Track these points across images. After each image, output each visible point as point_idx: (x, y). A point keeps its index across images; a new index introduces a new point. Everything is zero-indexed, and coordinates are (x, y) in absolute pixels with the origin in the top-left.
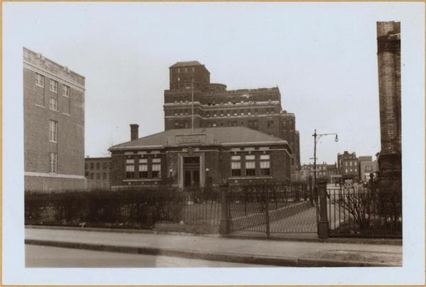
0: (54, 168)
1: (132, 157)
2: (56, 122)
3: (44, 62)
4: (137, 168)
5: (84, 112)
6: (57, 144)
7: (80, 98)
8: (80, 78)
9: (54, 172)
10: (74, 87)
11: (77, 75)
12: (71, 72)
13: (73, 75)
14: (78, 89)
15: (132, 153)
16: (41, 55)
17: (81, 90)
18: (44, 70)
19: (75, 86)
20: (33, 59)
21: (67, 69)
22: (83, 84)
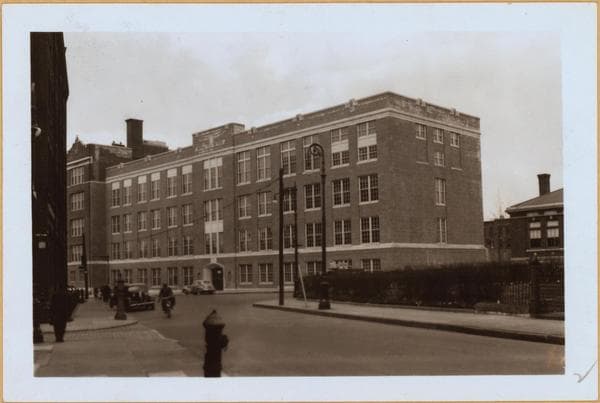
0: (444, 236)
1: (537, 220)
2: (443, 180)
3: (424, 109)
4: (544, 233)
5: (480, 163)
6: (446, 208)
7: (474, 145)
8: (474, 121)
9: (443, 241)
10: (465, 133)
11: (468, 117)
12: (461, 114)
13: (464, 118)
14: (469, 135)
15: (536, 214)
16: (421, 100)
17: (475, 136)
18: (425, 118)
19: (466, 131)
20: (411, 108)
21: (455, 112)
22: (477, 126)
